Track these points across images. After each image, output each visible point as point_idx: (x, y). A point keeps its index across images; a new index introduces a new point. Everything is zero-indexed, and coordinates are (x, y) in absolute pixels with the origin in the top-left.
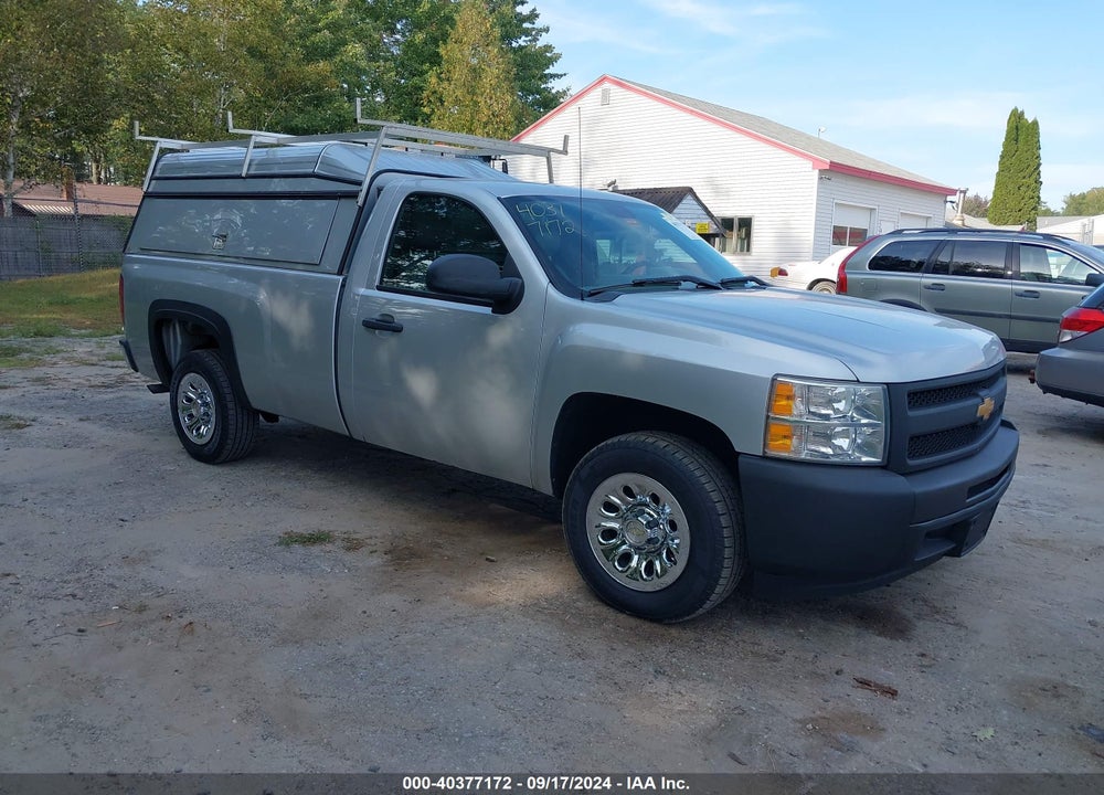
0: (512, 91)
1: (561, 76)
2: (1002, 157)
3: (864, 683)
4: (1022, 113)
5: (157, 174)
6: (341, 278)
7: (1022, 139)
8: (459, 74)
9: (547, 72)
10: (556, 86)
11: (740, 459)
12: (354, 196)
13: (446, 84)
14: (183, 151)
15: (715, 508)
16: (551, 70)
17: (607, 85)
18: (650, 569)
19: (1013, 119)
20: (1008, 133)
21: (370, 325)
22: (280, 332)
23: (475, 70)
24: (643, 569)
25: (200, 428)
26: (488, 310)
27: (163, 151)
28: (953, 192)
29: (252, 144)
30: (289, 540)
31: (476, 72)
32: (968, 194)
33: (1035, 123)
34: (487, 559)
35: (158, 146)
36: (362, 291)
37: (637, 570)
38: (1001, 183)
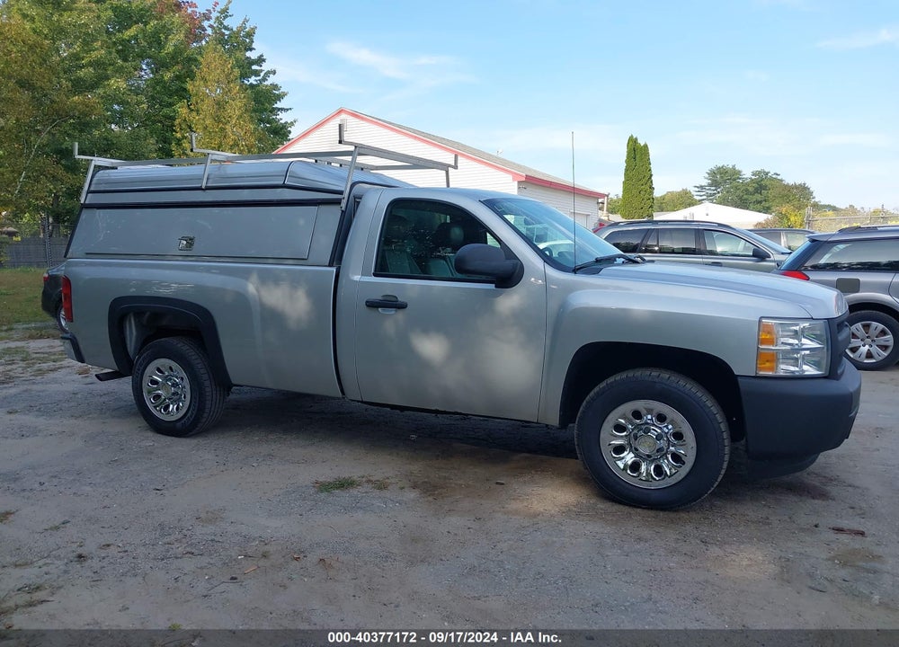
0: (252, 120)
1: (287, 110)
2: (626, 170)
3: (839, 530)
4: (636, 139)
5: (92, 189)
6: (334, 269)
7: (637, 156)
8: (206, 106)
9: (276, 106)
10: (283, 118)
11: (739, 379)
12: (338, 202)
13: (195, 113)
14: (113, 168)
15: (716, 419)
16: (278, 105)
17: (343, 116)
18: (659, 470)
19: (631, 143)
20: (629, 153)
21: (372, 305)
22: (273, 317)
23: (218, 104)
24: (652, 472)
25: (168, 406)
26: (492, 286)
27: (98, 168)
28: (603, 196)
29: (209, 161)
30: (325, 487)
31: (220, 105)
32: (610, 196)
33: (646, 146)
34: (497, 483)
35: (93, 163)
36: (357, 278)
37: (648, 474)
38: (626, 190)
